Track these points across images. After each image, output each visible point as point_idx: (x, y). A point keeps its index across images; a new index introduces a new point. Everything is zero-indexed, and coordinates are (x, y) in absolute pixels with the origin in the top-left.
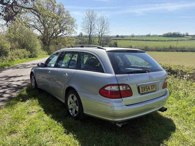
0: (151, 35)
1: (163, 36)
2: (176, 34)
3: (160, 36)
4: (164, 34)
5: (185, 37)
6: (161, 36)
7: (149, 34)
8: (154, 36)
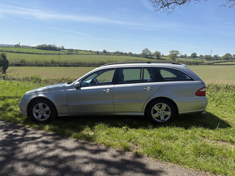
0: (21, 45)
1: (37, 48)
2: (52, 47)
3: (33, 48)
4: (38, 46)
5: (61, 50)
6: (35, 47)
7: (18, 44)
8: (26, 47)
